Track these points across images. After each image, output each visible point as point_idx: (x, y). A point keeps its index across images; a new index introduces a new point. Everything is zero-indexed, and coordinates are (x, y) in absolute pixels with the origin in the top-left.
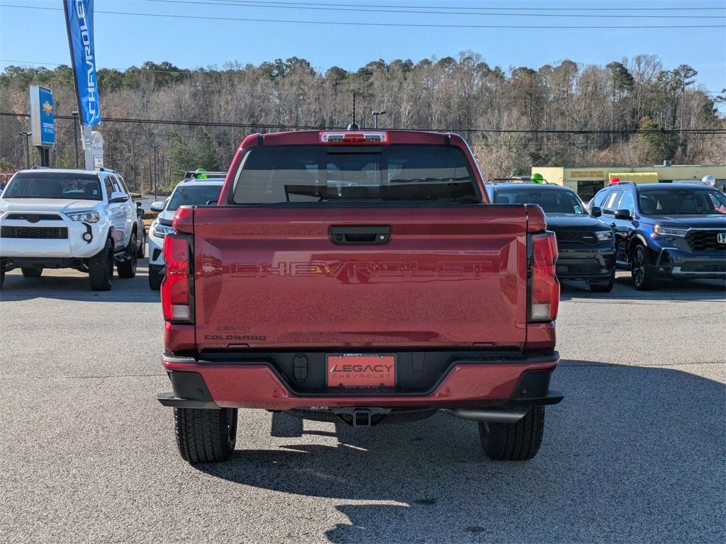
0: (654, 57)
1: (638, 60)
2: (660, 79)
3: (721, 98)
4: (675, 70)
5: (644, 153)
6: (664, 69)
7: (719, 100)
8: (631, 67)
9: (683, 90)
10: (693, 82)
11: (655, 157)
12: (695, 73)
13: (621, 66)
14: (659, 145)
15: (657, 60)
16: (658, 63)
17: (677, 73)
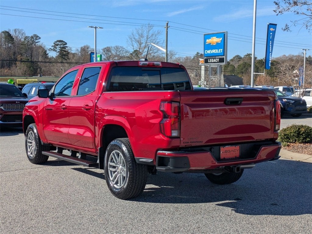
0: (22, 30)
1: (15, 30)
2: (25, 39)
3: (51, 49)
4: (32, 36)
5: (24, 71)
6: (26, 35)
7: (50, 50)
8: (12, 33)
9: (35, 45)
10: (39, 42)
11: (28, 73)
12: (40, 38)
13: (8, 33)
14: (30, 68)
15: (23, 31)
16: (24, 33)
17: (32, 37)
